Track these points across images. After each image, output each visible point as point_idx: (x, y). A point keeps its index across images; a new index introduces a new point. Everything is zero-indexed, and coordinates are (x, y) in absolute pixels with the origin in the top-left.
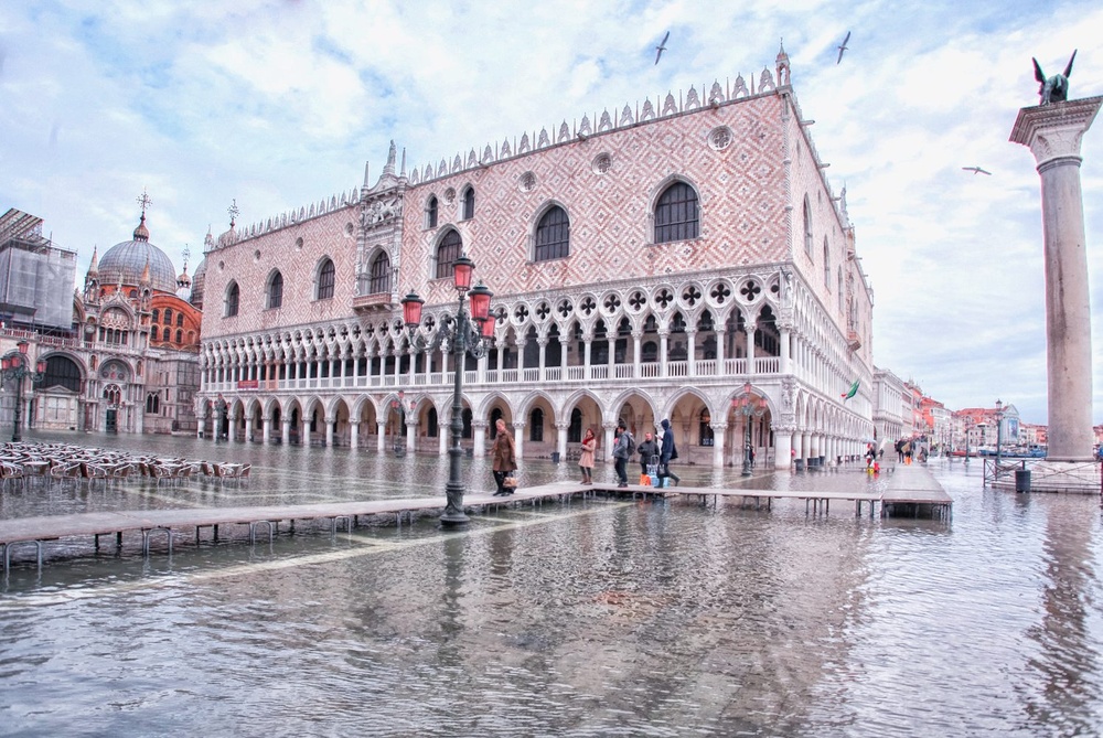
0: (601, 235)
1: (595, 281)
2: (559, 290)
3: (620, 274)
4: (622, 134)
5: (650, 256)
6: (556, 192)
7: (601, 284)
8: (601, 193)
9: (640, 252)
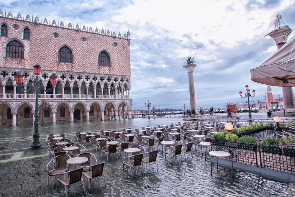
0: (84, 59)
1: (82, 71)
2: (70, 72)
3: (90, 71)
4: (90, 34)
5: (99, 68)
6: (68, 43)
7: (85, 73)
8: (84, 48)
9: (96, 67)
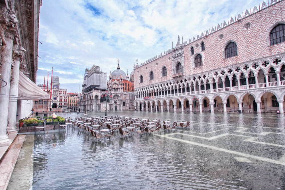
0: (249, 47)
1: (248, 60)
2: (235, 65)
3: (258, 57)
4: (254, 16)
5: (270, 50)
6: (231, 38)
7: (251, 61)
8: (248, 35)
9: (265, 49)
